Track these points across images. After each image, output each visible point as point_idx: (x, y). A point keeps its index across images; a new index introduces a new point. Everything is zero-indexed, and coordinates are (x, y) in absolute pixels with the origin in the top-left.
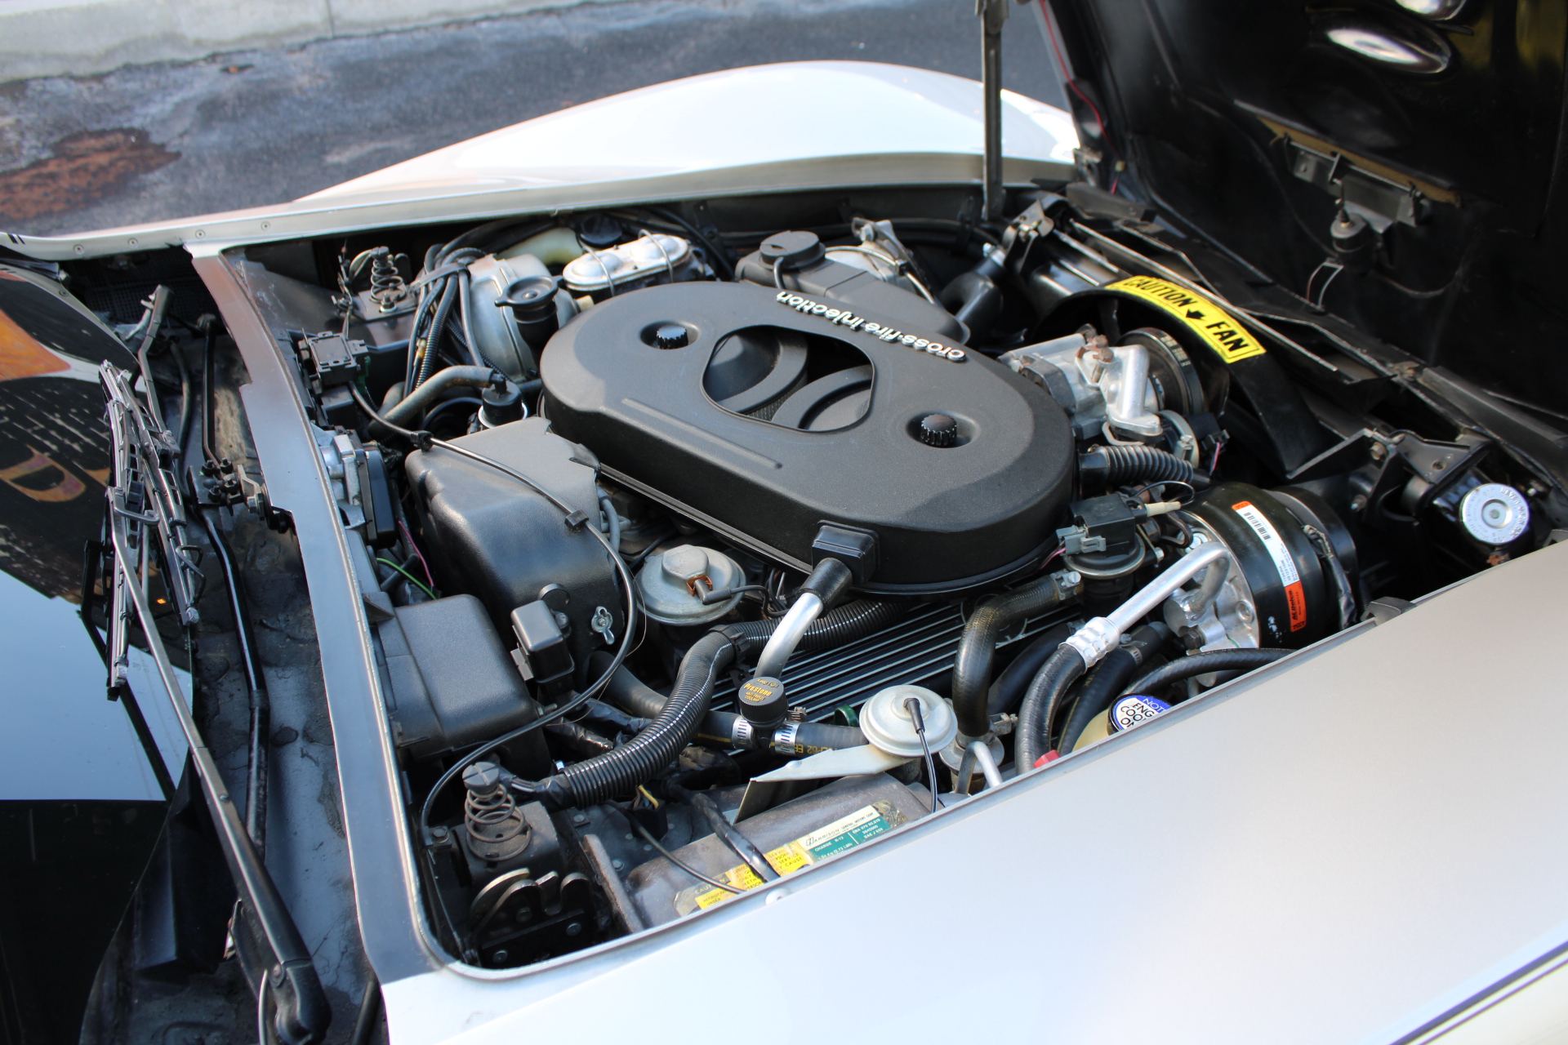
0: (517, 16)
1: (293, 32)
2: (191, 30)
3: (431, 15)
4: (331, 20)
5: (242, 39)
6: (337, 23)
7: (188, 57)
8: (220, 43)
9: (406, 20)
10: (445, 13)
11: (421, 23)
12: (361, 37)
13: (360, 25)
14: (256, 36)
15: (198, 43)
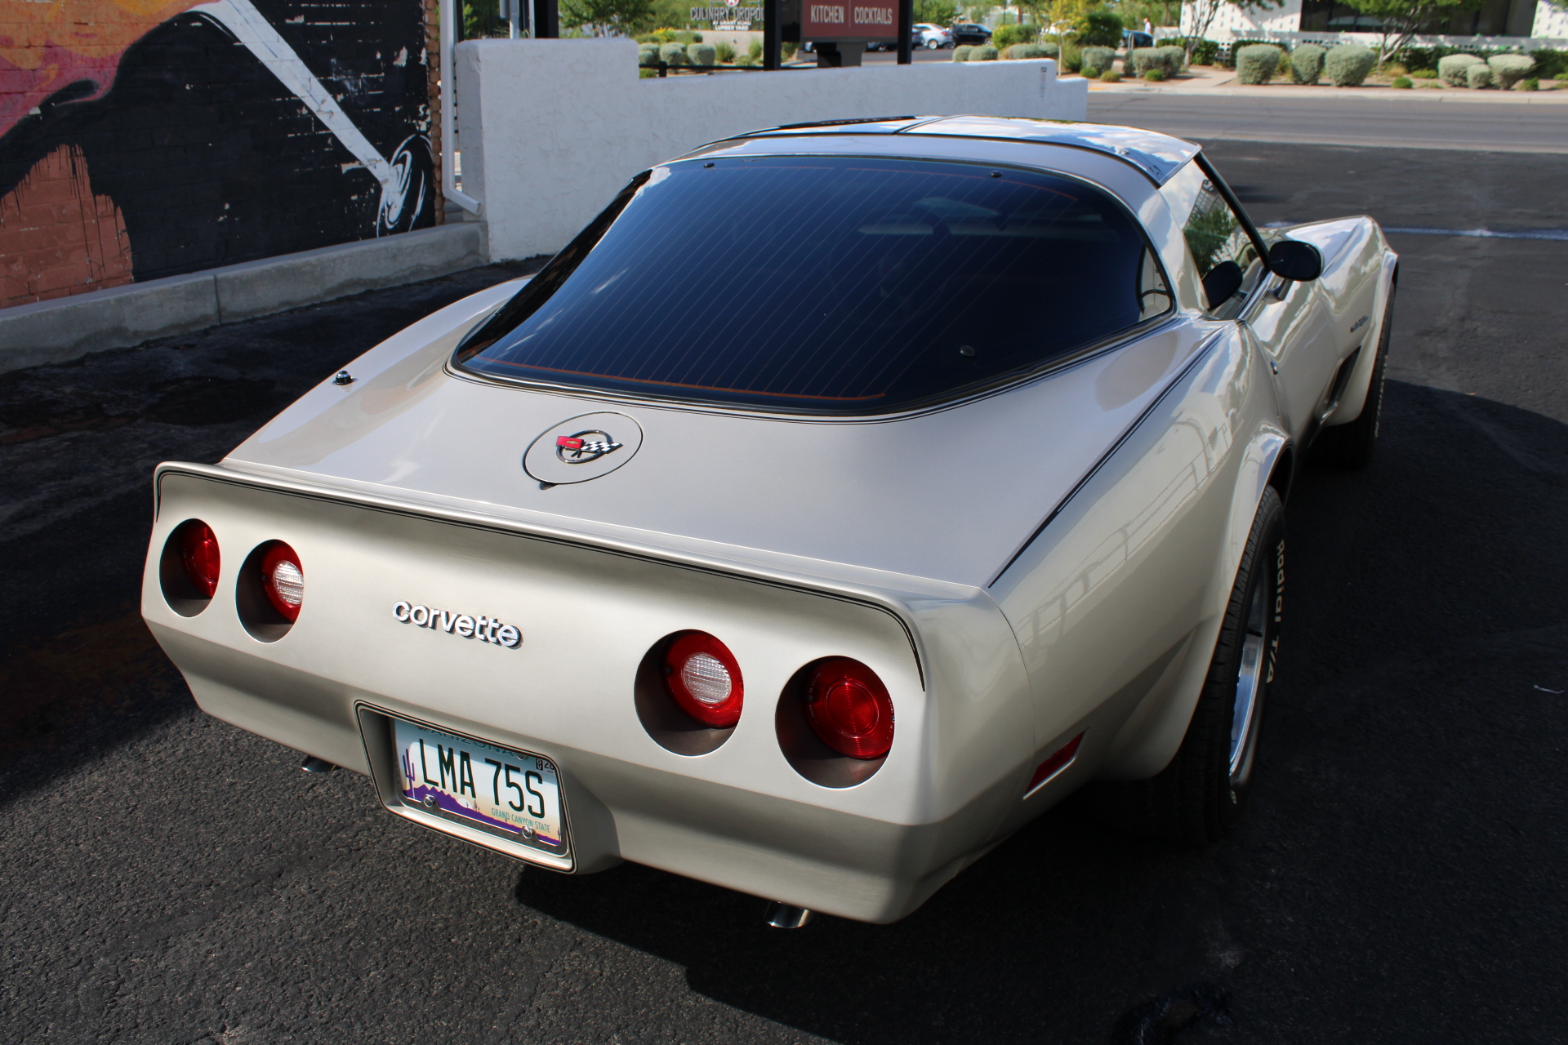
0: (330, 303)
1: (196, 322)
2: (131, 325)
3: (281, 304)
4: (220, 311)
5: (164, 330)
6: (224, 313)
7: (129, 346)
8: (150, 333)
9: (265, 309)
10: (288, 303)
11: (274, 312)
12: (239, 323)
13: (238, 314)
14: (173, 327)
15: (136, 334)
